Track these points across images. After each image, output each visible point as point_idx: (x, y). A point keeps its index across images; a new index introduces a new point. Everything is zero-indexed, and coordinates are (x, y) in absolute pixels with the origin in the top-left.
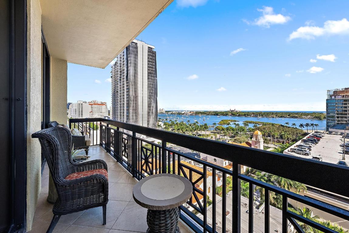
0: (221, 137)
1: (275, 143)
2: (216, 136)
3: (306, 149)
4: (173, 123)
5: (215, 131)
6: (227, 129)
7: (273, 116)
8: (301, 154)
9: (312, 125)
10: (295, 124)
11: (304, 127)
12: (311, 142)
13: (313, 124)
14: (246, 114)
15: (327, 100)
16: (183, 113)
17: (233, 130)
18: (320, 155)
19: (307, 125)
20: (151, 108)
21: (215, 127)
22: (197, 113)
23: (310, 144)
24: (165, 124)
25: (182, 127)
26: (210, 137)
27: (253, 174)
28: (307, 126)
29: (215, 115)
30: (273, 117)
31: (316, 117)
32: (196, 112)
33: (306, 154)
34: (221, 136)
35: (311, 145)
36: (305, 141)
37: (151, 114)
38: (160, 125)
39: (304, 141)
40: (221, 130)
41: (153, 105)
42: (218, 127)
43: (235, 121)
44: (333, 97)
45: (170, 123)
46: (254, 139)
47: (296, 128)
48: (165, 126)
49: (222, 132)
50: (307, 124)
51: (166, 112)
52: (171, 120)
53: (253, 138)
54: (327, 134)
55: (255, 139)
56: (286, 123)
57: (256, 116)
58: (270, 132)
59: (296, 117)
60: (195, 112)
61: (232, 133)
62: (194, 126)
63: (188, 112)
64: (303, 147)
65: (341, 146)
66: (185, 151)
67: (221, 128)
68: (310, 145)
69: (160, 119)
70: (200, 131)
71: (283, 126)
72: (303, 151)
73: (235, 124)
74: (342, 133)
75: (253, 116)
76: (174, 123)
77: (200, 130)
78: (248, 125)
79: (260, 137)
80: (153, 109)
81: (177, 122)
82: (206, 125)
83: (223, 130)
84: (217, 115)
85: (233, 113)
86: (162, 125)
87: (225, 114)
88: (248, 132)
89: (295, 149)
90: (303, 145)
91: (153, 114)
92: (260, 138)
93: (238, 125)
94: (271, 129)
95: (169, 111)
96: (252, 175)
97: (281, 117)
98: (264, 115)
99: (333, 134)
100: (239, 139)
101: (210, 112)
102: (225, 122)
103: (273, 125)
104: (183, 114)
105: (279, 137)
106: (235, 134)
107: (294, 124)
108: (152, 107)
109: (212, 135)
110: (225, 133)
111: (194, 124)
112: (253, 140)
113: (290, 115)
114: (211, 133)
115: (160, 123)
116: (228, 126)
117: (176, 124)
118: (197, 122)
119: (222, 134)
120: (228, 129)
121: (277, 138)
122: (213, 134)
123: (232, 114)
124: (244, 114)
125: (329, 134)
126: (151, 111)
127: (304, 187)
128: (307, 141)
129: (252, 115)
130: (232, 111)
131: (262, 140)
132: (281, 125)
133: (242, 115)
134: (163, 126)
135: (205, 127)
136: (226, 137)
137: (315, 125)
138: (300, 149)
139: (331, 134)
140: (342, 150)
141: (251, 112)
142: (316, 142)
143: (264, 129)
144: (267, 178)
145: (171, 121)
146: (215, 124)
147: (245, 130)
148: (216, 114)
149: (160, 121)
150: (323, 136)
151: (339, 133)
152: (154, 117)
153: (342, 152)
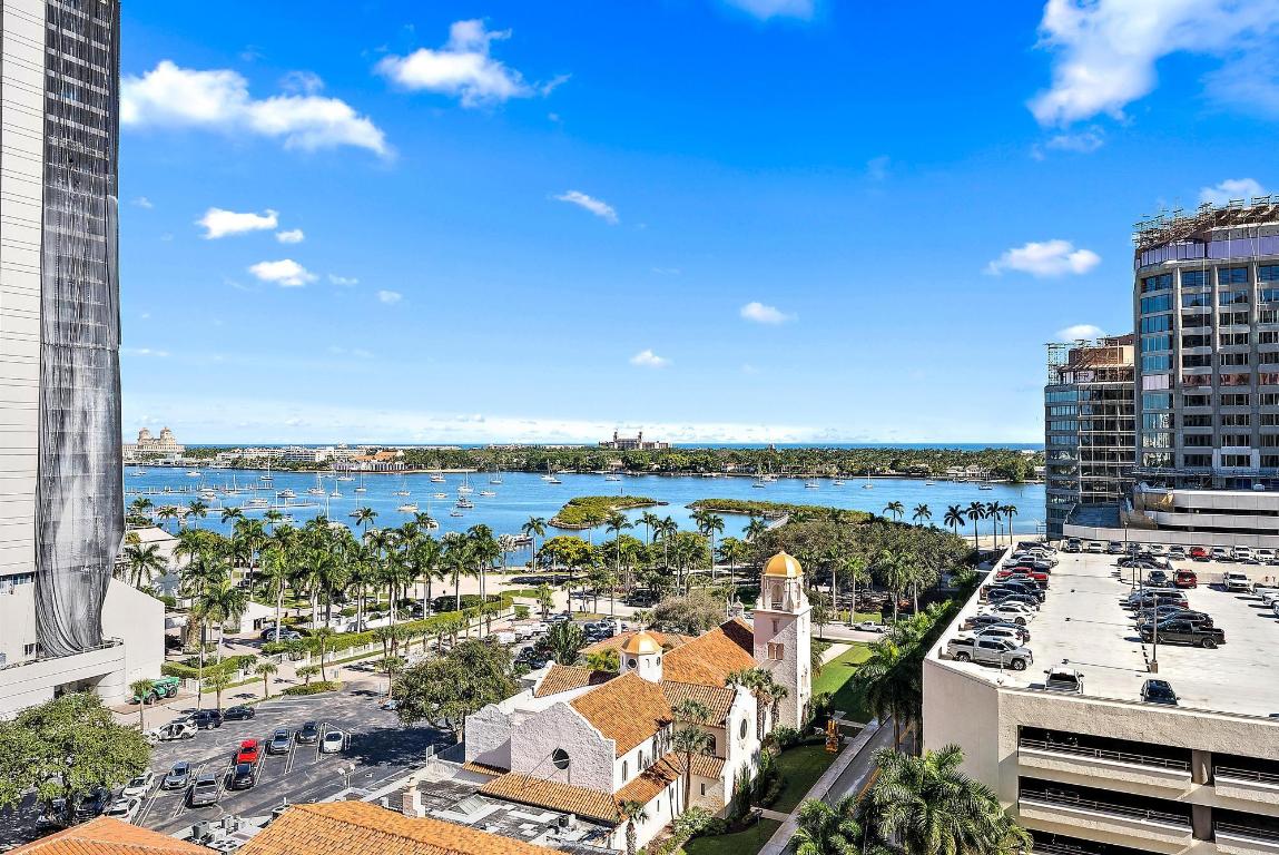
0: (576, 605)
1: (854, 614)
2: (547, 603)
3: (1009, 634)
4: (252, 531)
5: (540, 572)
6: (611, 552)
7: (825, 468)
8: (999, 667)
9: (994, 509)
10: (925, 508)
11: (962, 522)
12: (1019, 599)
13: (996, 504)
14: (700, 462)
15: (1048, 389)
16: (320, 457)
17: (643, 557)
18: (1065, 662)
19: (976, 511)
20: (73, 427)
21: (538, 542)
22: (419, 459)
23: (1019, 608)
24: (189, 542)
25: (326, 556)
26: (512, 609)
27: (769, 806)
28: (977, 518)
29: (526, 469)
30: (827, 477)
31: (998, 472)
32: (411, 451)
33: (1015, 660)
34: (580, 596)
35: (1022, 614)
36: (993, 595)
37: (66, 469)
38: (149, 553)
39: (991, 595)
40: (575, 562)
41: (89, 399)
42: (556, 541)
43: (648, 503)
44: (1069, 378)
45: (229, 533)
46: (763, 604)
47: (933, 529)
48: (185, 559)
49: (581, 572)
50: (973, 504)
51: (189, 452)
52: (235, 513)
53: (759, 601)
54: (1063, 550)
55: (769, 601)
56: (892, 507)
57: (748, 471)
58: (829, 555)
59: (924, 475)
60: (400, 454)
61: (639, 578)
62: (403, 548)
63: (356, 454)
64: (997, 628)
65: (1123, 604)
66: (350, 724)
67: (572, 550)
68: (1019, 614)
69: (144, 504)
70: (448, 577)
71: (881, 520)
72: (1001, 647)
73: (649, 519)
74: (1113, 544)
75: (735, 475)
76: (258, 533)
77: (445, 571)
78: (718, 523)
79: (794, 587)
80: (83, 437)
81: (278, 523)
82: (482, 532)
83: (586, 558)
84: (542, 468)
85: (634, 460)
86: (167, 548)
87: (586, 461)
88: (722, 563)
89: (969, 642)
90: (991, 613)
91: (86, 468)
92: (794, 597)
93: (668, 524)
94: (832, 537)
95: (214, 451)
96: (767, 813)
97: (862, 473)
98: (784, 467)
99: (1085, 551)
100: (682, 609)
101: (498, 451)
102: (593, 512)
103: (835, 515)
104: (322, 465)
105: (868, 580)
106: (653, 582)
107: (923, 510)
108: (78, 419)
109: (526, 594)
110: (597, 578)
111: (408, 532)
112: (760, 607)
113: (897, 462)
114: (515, 581)
115: (147, 536)
116: (613, 536)
117: (279, 535)
118: (423, 519)
119: (579, 589)
120: (612, 555)
121: (861, 585)
122: (528, 587)
123: (625, 460)
124: (686, 461)
125: (1071, 552)
126: (68, 450)
127: (1020, 839)
128: (1006, 594)
129: (729, 469)
130: (626, 445)
131: (803, 608)
132: (872, 519)
133: (676, 469)
134: (173, 560)
135: (480, 549)
136: (603, 606)
137: (1004, 509)
138: (989, 639)
139: (1078, 551)
140: (1134, 622)
141: (723, 448)
142: (1037, 594)
143: (800, 540)
144: (858, 821)
145: (234, 520)
146: (534, 525)
147: (708, 555)
148: (536, 462)
149: (147, 523)
150: (1053, 564)
151: (1104, 546)
152: (92, 491)
153: (1136, 634)
